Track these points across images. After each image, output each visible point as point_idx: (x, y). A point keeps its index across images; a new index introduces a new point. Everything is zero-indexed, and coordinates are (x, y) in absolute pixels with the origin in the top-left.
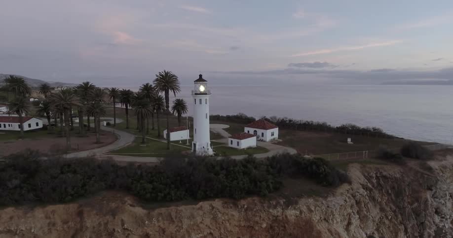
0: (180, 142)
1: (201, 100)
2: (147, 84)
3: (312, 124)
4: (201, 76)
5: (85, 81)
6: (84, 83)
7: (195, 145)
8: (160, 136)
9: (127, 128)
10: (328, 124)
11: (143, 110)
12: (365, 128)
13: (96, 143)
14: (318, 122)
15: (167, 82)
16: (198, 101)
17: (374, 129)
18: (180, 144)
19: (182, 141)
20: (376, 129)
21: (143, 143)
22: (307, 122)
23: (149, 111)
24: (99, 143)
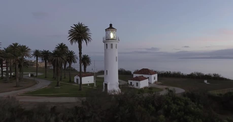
0: (88, 85)
1: (112, 45)
2: (62, 44)
3: (170, 73)
4: (111, 25)
5: (15, 43)
6: (13, 44)
7: (106, 85)
8: (71, 81)
9: (46, 77)
10: (181, 73)
11: (59, 58)
12: (208, 75)
13: (16, 87)
14: (174, 72)
15: (81, 32)
16: (109, 46)
17: (215, 75)
18: (89, 86)
19: (90, 84)
20: (216, 75)
21: (58, 86)
22: (167, 72)
23: (63, 59)
24: (17, 87)
